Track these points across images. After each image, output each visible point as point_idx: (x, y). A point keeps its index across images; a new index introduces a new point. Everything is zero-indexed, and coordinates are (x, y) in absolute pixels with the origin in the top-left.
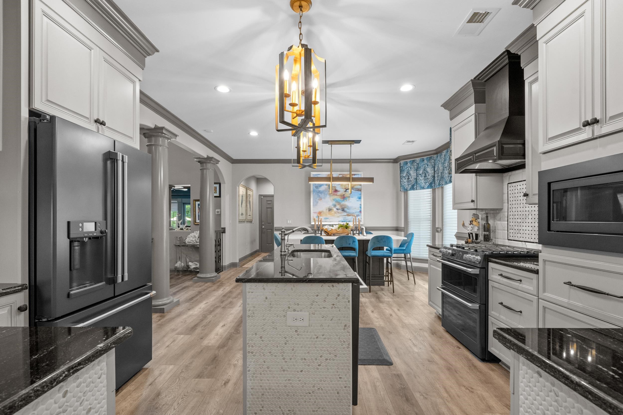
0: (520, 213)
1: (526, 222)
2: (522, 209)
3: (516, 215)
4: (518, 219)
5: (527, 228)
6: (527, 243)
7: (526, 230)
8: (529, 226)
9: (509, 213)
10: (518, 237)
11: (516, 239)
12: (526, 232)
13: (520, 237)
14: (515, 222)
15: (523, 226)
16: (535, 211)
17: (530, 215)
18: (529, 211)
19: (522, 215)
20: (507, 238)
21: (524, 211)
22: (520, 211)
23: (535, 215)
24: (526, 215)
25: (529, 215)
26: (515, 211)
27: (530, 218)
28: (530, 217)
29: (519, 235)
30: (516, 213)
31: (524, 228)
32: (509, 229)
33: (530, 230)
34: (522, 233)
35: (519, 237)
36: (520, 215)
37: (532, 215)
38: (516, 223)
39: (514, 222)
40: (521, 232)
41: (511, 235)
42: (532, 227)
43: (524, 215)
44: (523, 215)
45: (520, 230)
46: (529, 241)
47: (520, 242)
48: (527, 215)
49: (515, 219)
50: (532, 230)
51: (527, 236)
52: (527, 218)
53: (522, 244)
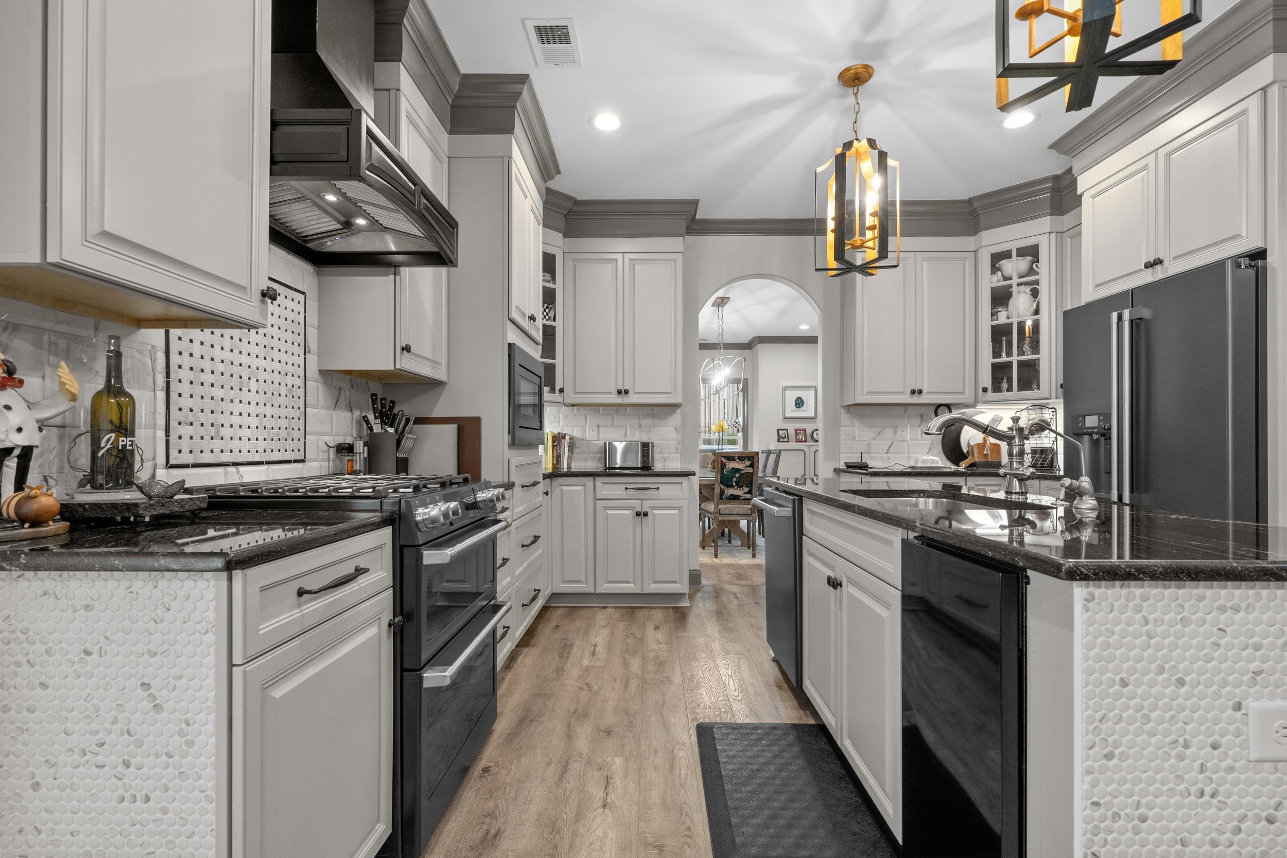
0: (221, 367)
1: (241, 402)
2: (226, 355)
3: (208, 370)
4: (212, 385)
5: (245, 421)
6: (242, 469)
7: (241, 427)
8: (249, 415)
9: (175, 359)
10: (212, 452)
11: (207, 458)
12: (240, 433)
13: (222, 451)
14: (202, 397)
15: (232, 413)
16: (265, 370)
17: (253, 380)
18: (249, 367)
19: (227, 375)
20: (164, 462)
21: (236, 363)
22: (222, 361)
23: (265, 382)
24: (241, 377)
25: (249, 379)
26: (202, 357)
27: (254, 390)
28: (253, 385)
29: (217, 445)
30: (207, 365)
31: (236, 420)
32: (173, 424)
33: (253, 426)
34: (227, 438)
35: (217, 451)
36: (222, 374)
37: (257, 381)
38: (207, 400)
39: (197, 397)
40: (226, 432)
41: (185, 445)
42: (257, 416)
43: (236, 376)
44: (232, 376)
45: (222, 425)
46: (250, 460)
47: (220, 470)
48: (245, 378)
49: (202, 384)
50: (257, 428)
51: (245, 446)
52: (245, 389)
53: (226, 474)
